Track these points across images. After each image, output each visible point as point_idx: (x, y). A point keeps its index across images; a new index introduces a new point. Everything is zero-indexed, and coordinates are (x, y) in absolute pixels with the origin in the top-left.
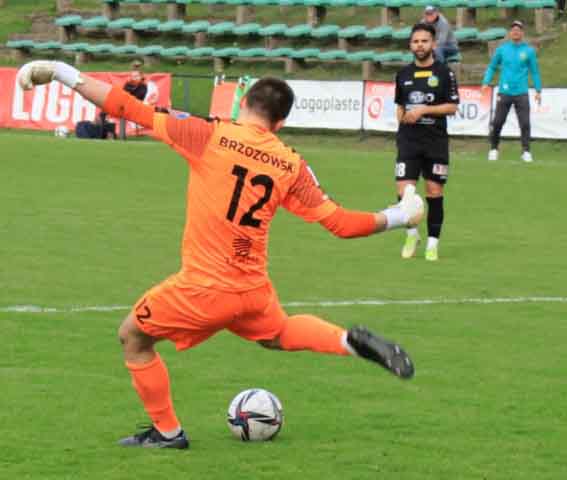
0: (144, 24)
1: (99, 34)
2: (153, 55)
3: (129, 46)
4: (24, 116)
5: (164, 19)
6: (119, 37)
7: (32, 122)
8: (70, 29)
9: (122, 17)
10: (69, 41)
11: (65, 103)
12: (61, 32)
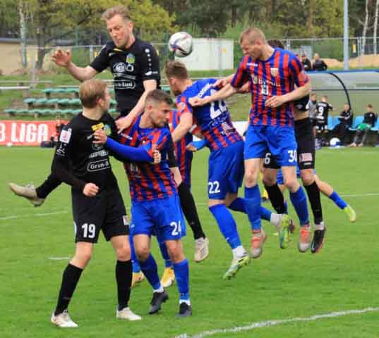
0: (63, 101)
1: (43, 106)
2: (68, 113)
3: (57, 110)
4: (16, 140)
5: (71, 99)
6: (52, 107)
7: (20, 143)
8: (30, 104)
9: (52, 98)
10: (30, 109)
11: (34, 134)
12: (27, 105)
